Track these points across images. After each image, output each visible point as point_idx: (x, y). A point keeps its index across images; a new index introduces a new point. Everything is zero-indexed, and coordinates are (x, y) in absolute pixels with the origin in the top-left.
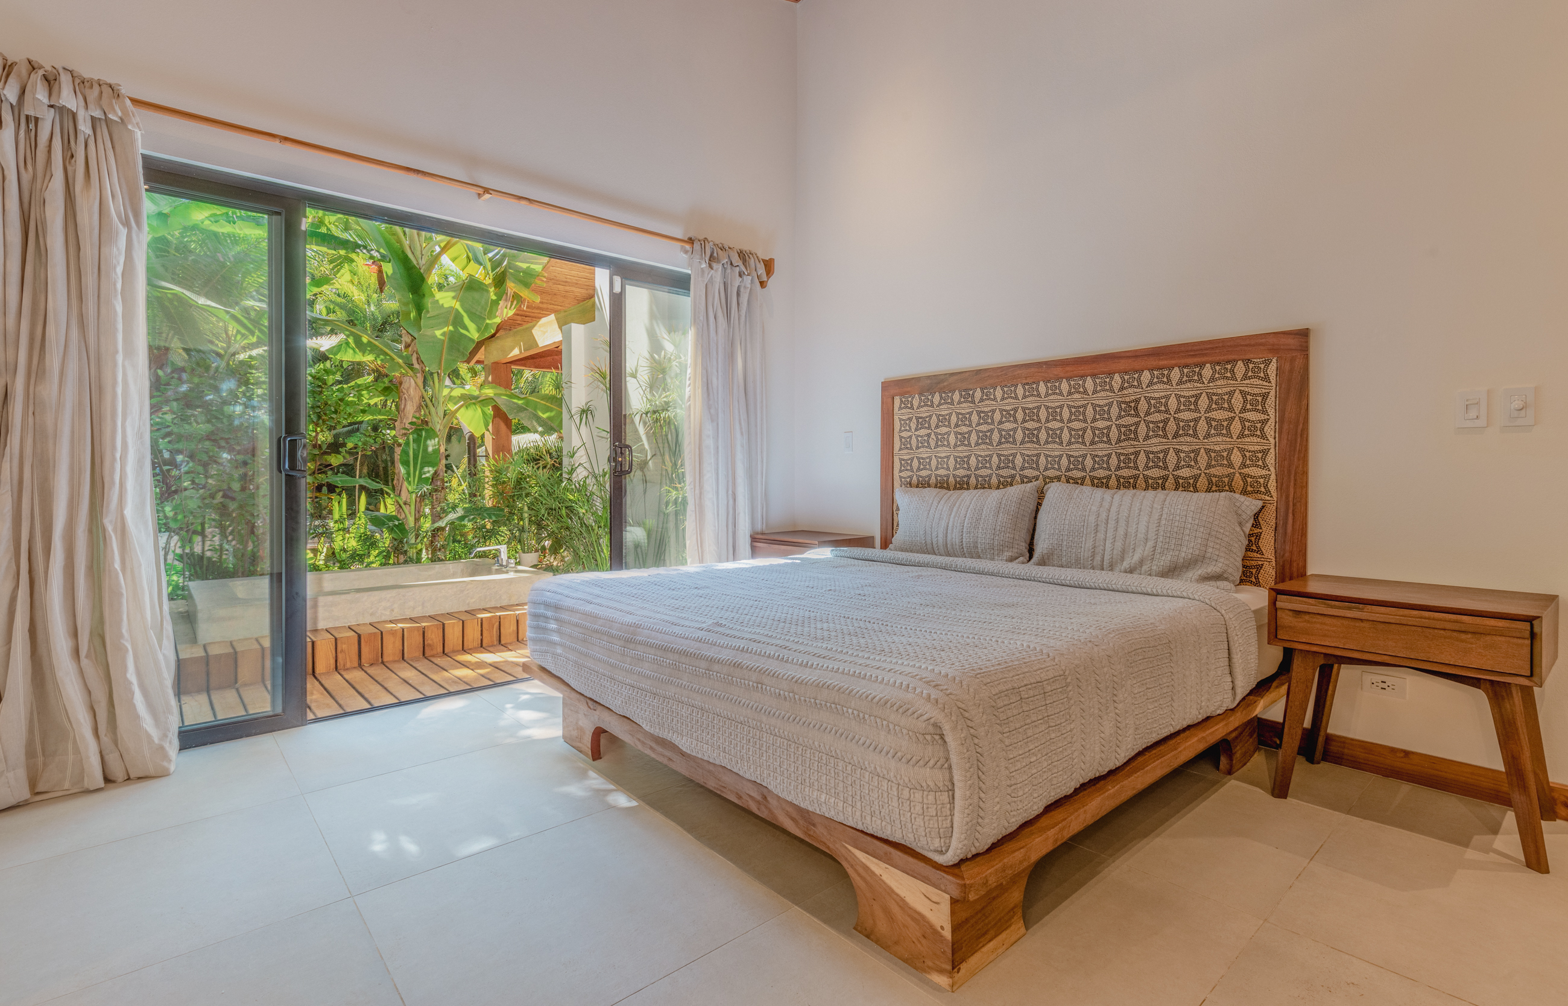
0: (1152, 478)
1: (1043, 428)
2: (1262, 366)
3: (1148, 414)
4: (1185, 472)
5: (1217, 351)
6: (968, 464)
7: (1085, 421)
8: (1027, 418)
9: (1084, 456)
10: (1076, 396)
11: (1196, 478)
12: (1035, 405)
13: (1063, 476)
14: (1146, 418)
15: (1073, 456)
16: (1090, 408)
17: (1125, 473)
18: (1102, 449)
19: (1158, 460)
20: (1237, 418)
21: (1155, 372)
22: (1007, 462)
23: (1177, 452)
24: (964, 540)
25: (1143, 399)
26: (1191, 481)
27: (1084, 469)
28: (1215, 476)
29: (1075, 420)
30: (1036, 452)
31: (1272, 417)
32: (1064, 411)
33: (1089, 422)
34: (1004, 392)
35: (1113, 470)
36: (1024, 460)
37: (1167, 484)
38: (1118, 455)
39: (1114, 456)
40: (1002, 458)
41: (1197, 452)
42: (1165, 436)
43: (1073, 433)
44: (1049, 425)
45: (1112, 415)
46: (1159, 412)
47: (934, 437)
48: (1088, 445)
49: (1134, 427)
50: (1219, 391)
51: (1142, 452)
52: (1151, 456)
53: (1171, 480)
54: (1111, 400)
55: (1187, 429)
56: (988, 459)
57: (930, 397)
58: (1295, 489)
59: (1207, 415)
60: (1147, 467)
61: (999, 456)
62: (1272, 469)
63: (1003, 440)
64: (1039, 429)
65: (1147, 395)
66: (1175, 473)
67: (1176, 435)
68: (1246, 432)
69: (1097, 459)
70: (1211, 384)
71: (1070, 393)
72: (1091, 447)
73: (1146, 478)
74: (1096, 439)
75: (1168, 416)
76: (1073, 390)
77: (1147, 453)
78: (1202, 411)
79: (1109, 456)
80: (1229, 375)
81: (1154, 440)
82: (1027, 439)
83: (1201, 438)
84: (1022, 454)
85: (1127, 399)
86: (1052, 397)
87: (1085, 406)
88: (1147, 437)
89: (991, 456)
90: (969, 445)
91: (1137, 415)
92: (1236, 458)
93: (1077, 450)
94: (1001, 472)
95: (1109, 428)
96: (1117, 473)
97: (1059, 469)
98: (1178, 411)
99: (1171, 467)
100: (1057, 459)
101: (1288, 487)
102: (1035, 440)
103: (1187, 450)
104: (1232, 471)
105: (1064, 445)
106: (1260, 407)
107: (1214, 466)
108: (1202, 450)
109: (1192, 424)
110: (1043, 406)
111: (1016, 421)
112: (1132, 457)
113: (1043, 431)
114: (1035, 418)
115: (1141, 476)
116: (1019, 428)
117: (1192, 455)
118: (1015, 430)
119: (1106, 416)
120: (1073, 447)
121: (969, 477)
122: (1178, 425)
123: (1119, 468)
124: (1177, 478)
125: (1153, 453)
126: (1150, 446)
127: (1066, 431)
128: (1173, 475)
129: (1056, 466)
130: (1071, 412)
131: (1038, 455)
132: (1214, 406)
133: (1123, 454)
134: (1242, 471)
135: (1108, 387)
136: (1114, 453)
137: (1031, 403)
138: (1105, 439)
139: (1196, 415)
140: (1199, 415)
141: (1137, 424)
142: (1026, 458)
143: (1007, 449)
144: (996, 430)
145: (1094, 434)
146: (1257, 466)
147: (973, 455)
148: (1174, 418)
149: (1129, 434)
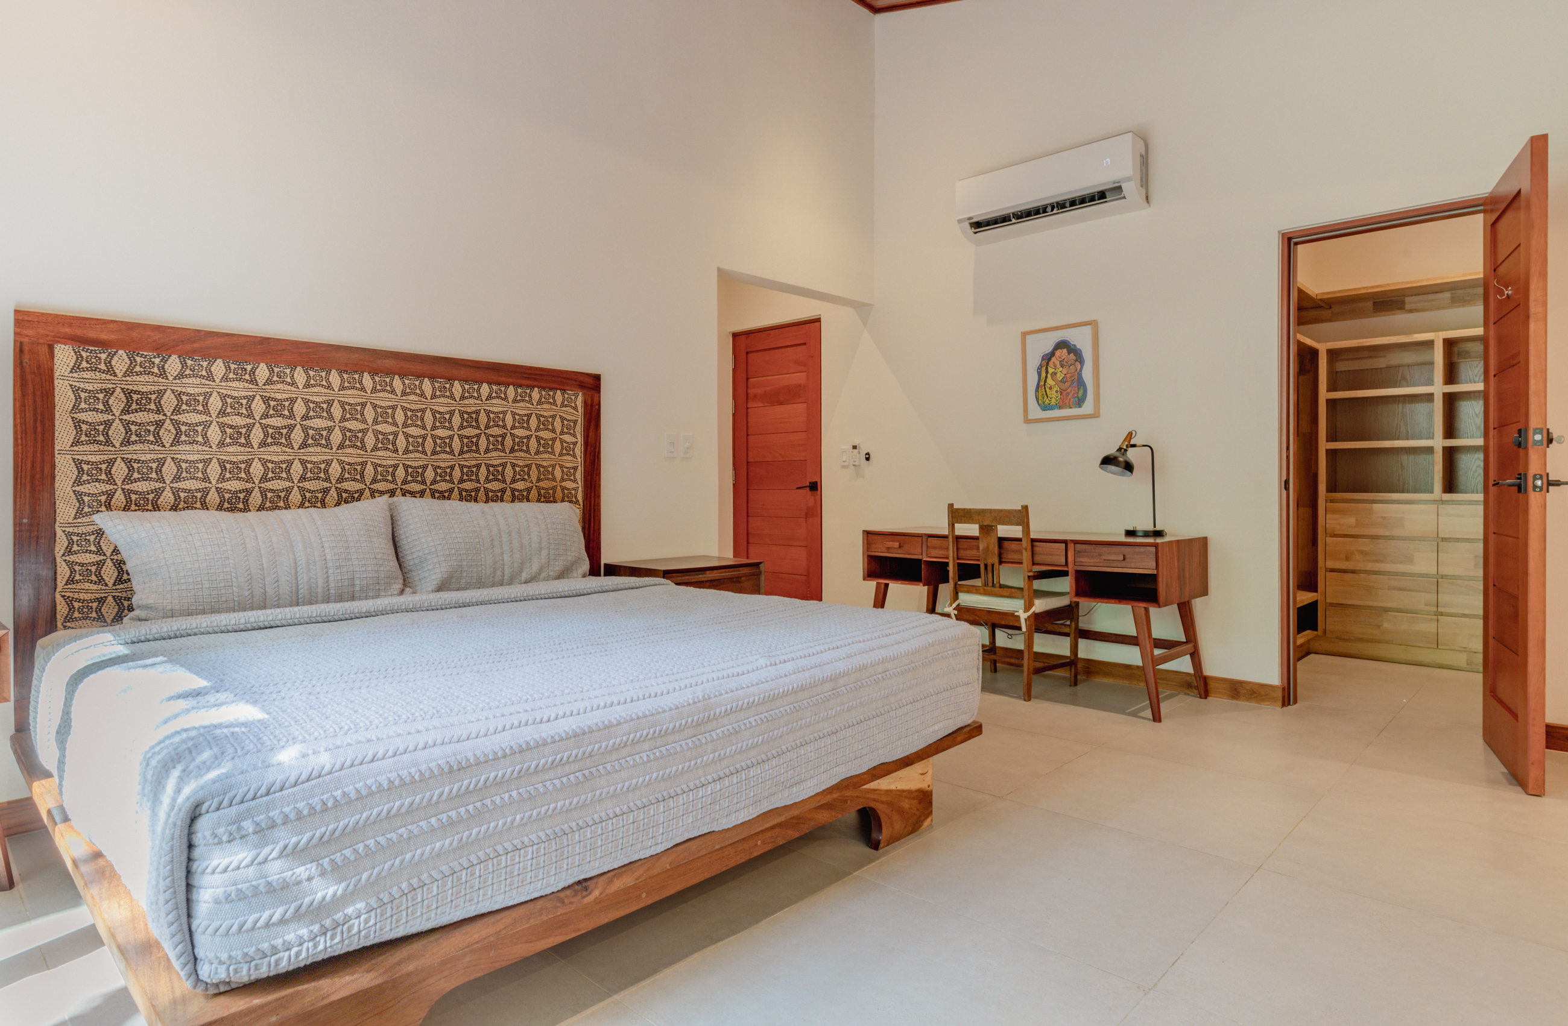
0: (492, 491)
1: (371, 430)
2: (573, 397)
3: (487, 427)
4: (520, 486)
5: (545, 378)
6: (247, 472)
7: (424, 428)
8: (348, 416)
9: (425, 467)
10: (412, 397)
11: (529, 490)
12: (359, 400)
13: (399, 490)
14: (486, 431)
15: (411, 467)
16: (428, 414)
17: (467, 485)
18: (444, 460)
19: (496, 474)
20: (558, 439)
21: (494, 387)
22: (321, 471)
23: (514, 465)
24: (331, 578)
25: (482, 411)
26: (525, 493)
27: (423, 482)
28: (543, 489)
29: (412, 425)
30: (360, 460)
31: (579, 440)
32: (397, 413)
33: (429, 429)
34: (309, 377)
35: (456, 483)
36: (343, 469)
37: (505, 496)
38: (462, 467)
39: (457, 468)
40: (309, 466)
41: (529, 466)
42: (503, 451)
43: (411, 440)
44: (379, 428)
45: (454, 424)
46: (498, 426)
47: (171, 428)
48: (429, 454)
49: (475, 439)
50: (545, 414)
51: (483, 465)
52: (491, 469)
53: (508, 493)
54: (453, 408)
55: (520, 445)
56: (284, 466)
57: (157, 361)
58: (595, 498)
59: (537, 434)
60: (487, 480)
61: (303, 463)
62: (579, 483)
63: (310, 441)
64: (364, 432)
65: (486, 408)
66: (512, 486)
67: (512, 450)
68: (564, 452)
69: (439, 471)
70: (539, 407)
71: (404, 393)
72: (433, 457)
73: (487, 491)
74: (438, 449)
75: (505, 431)
76: (408, 390)
77: (488, 466)
78: (533, 429)
79: (452, 468)
80: (551, 400)
81: (494, 454)
82: (347, 442)
83: (533, 454)
84: (341, 462)
85: (469, 410)
86: (381, 394)
87: (423, 411)
88: (487, 451)
89: (290, 463)
90: (248, 444)
91: (478, 428)
92: (558, 473)
93: (416, 460)
94: (307, 485)
95: (451, 438)
96: (460, 486)
97: (394, 481)
98: (513, 427)
99: (508, 480)
100: (390, 470)
101: (590, 498)
102: (359, 444)
103: (521, 464)
104: (555, 484)
105: (400, 453)
106: (572, 432)
107: (542, 480)
108: (534, 465)
109: (525, 441)
110: (369, 404)
111: (331, 417)
112: (474, 469)
113: (370, 434)
114: (359, 416)
115: (482, 489)
116: (337, 428)
117: (526, 469)
118: (330, 430)
119: (447, 424)
120: (411, 455)
121: (249, 492)
122: (513, 440)
123: (461, 481)
124: (513, 490)
125: (493, 466)
126: (490, 459)
127: (401, 437)
128: (510, 488)
129: (390, 478)
130: (406, 415)
131: (364, 464)
132: (542, 426)
133: (466, 466)
134: (562, 484)
135: (448, 394)
136: (457, 465)
137: (352, 397)
138: (448, 449)
139: (528, 433)
140: (530, 433)
141: (478, 436)
142: (347, 467)
143: (316, 455)
144: (298, 426)
145: (435, 443)
146: (571, 480)
147: (256, 460)
148: (511, 433)
149: (470, 446)
